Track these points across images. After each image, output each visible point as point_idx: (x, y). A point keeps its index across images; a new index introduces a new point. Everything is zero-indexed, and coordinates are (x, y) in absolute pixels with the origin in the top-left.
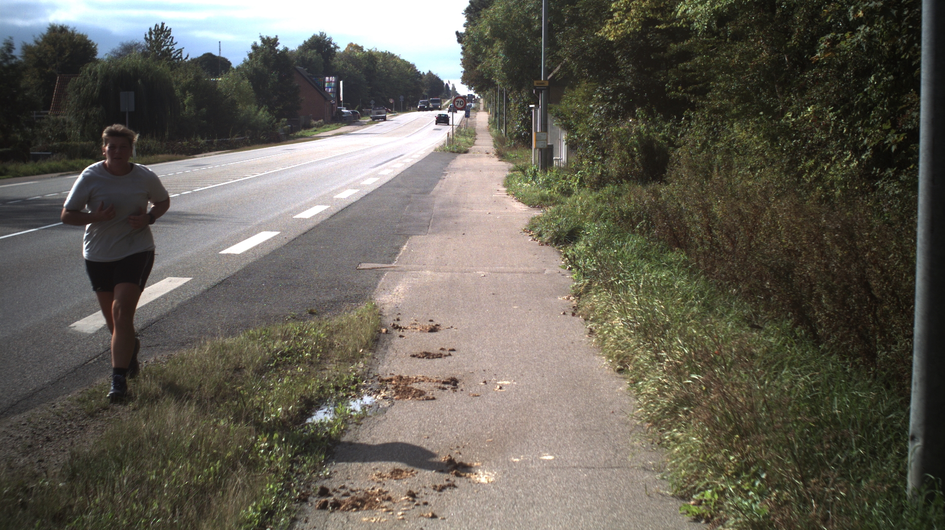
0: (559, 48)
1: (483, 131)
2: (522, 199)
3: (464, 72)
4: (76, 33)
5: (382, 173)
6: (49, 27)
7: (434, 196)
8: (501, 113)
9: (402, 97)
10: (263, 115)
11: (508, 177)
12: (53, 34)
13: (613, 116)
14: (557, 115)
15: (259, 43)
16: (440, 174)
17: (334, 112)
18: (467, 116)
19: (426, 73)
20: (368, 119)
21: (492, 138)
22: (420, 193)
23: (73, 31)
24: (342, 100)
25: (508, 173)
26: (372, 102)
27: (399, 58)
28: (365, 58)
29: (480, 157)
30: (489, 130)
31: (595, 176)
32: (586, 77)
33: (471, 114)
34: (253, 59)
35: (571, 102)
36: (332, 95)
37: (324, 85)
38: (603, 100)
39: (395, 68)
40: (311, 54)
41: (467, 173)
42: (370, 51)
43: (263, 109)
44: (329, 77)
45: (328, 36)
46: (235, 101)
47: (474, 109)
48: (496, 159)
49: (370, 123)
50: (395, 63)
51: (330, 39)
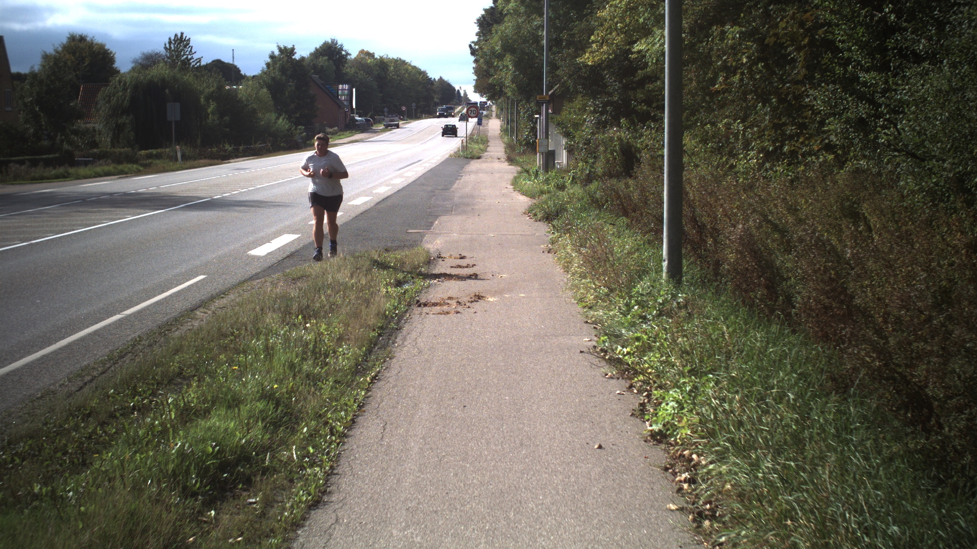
0: (558, 68)
1: (495, 138)
2: (524, 193)
3: (477, 80)
4: (95, 42)
5: (406, 175)
6: (68, 36)
7: (453, 192)
8: (512, 121)
9: (414, 104)
10: (282, 123)
11: (515, 178)
12: (73, 44)
13: (601, 126)
14: (558, 124)
15: (277, 53)
16: (457, 176)
17: (348, 119)
18: (479, 123)
19: (437, 79)
20: (382, 127)
21: (503, 145)
22: (442, 190)
23: (92, 40)
24: (354, 107)
25: (515, 175)
26: (386, 110)
27: (410, 65)
28: (376, 65)
29: (492, 162)
30: (501, 137)
31: (584, 174)
32: (581, 92)
33: (484, 121)
34: (271, 68)
35: (570, 113)
36: (345, 103)
37: (338, 92)
38: (595, 112)
39: (407, 75)
40: (323, 61)
41: (481, 175)
42: (381, 58)
43: (282, 117)
44: (343, 84)
45: (339, 43)
46: (255, 109)
47: (486, 116)
48: (507, 164)
49: (383, 131)
50: (407, 70)
51: (341, 45)
